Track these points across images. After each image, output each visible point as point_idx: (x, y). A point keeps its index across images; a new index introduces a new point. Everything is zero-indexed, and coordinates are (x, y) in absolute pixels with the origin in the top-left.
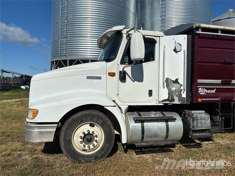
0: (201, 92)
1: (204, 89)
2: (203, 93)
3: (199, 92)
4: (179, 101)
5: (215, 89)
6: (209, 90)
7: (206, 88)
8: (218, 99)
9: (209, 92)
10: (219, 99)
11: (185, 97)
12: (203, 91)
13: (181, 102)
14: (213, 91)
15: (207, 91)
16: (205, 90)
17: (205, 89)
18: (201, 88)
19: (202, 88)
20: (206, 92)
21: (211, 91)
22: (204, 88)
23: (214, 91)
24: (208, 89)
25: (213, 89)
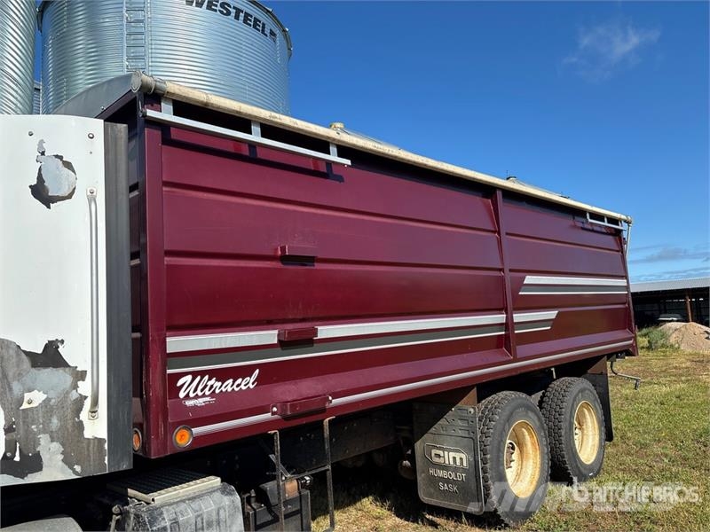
0: (192, 395)
1: (207, 377)
2: (204, 396)
3: (182, 395)
4: (68, 461)
5: (257, 371)
6: (231, 381)
7: (212, 374)
8: (267, 416)
9: (230, 389)
10: (273, 413)
11: (103, 434)
12: (200, 387)
13: (78, 468)
14: (248, 383)
15: (220, 383)
16: (210, 383)
17: (210, 379)
18: (189, 378)
19: (195, 374)
20: (217, 391)
21: (239, 381)
22: (202, 374)
23: (252, 380)
24: (221, 375)
25: (245, 372)
